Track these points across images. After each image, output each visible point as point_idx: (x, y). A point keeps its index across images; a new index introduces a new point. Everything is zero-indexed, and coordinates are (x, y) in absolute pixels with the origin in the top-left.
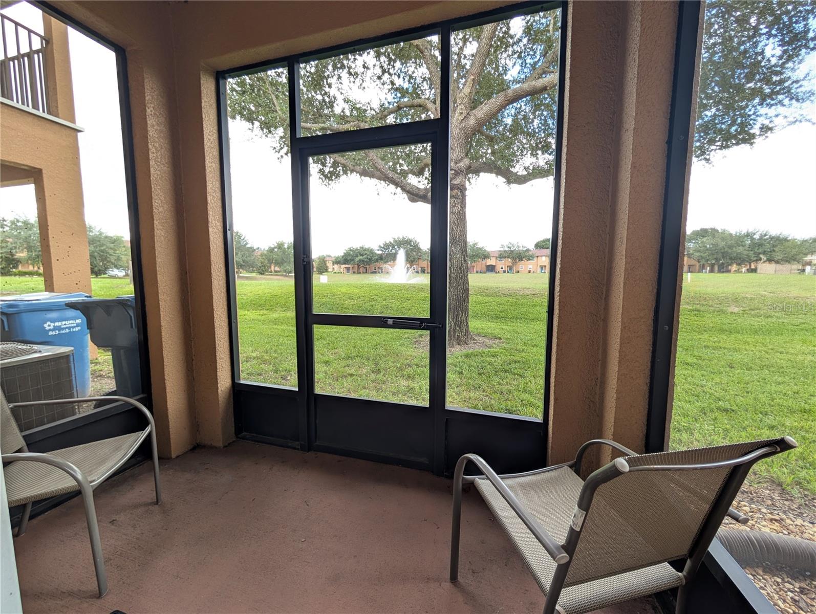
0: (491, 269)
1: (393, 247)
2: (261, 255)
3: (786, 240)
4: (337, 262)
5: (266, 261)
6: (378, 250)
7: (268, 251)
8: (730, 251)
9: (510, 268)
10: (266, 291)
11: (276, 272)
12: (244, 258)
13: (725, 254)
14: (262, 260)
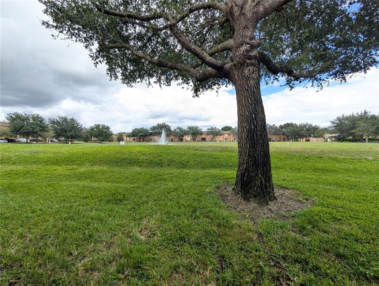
0: (204, 139)
1: (158, 129)
2: (86, 132)
3: (317, 128)
4: (129, 136)
5: (89, 135)
6: (150, 130)
7: (90, 130)
8: (299, 132)
9: (212, 139)
10: (80, 150)
11: (94, 141)
12: (76, 133)
13: (298, 134)
14: (87, 135)
